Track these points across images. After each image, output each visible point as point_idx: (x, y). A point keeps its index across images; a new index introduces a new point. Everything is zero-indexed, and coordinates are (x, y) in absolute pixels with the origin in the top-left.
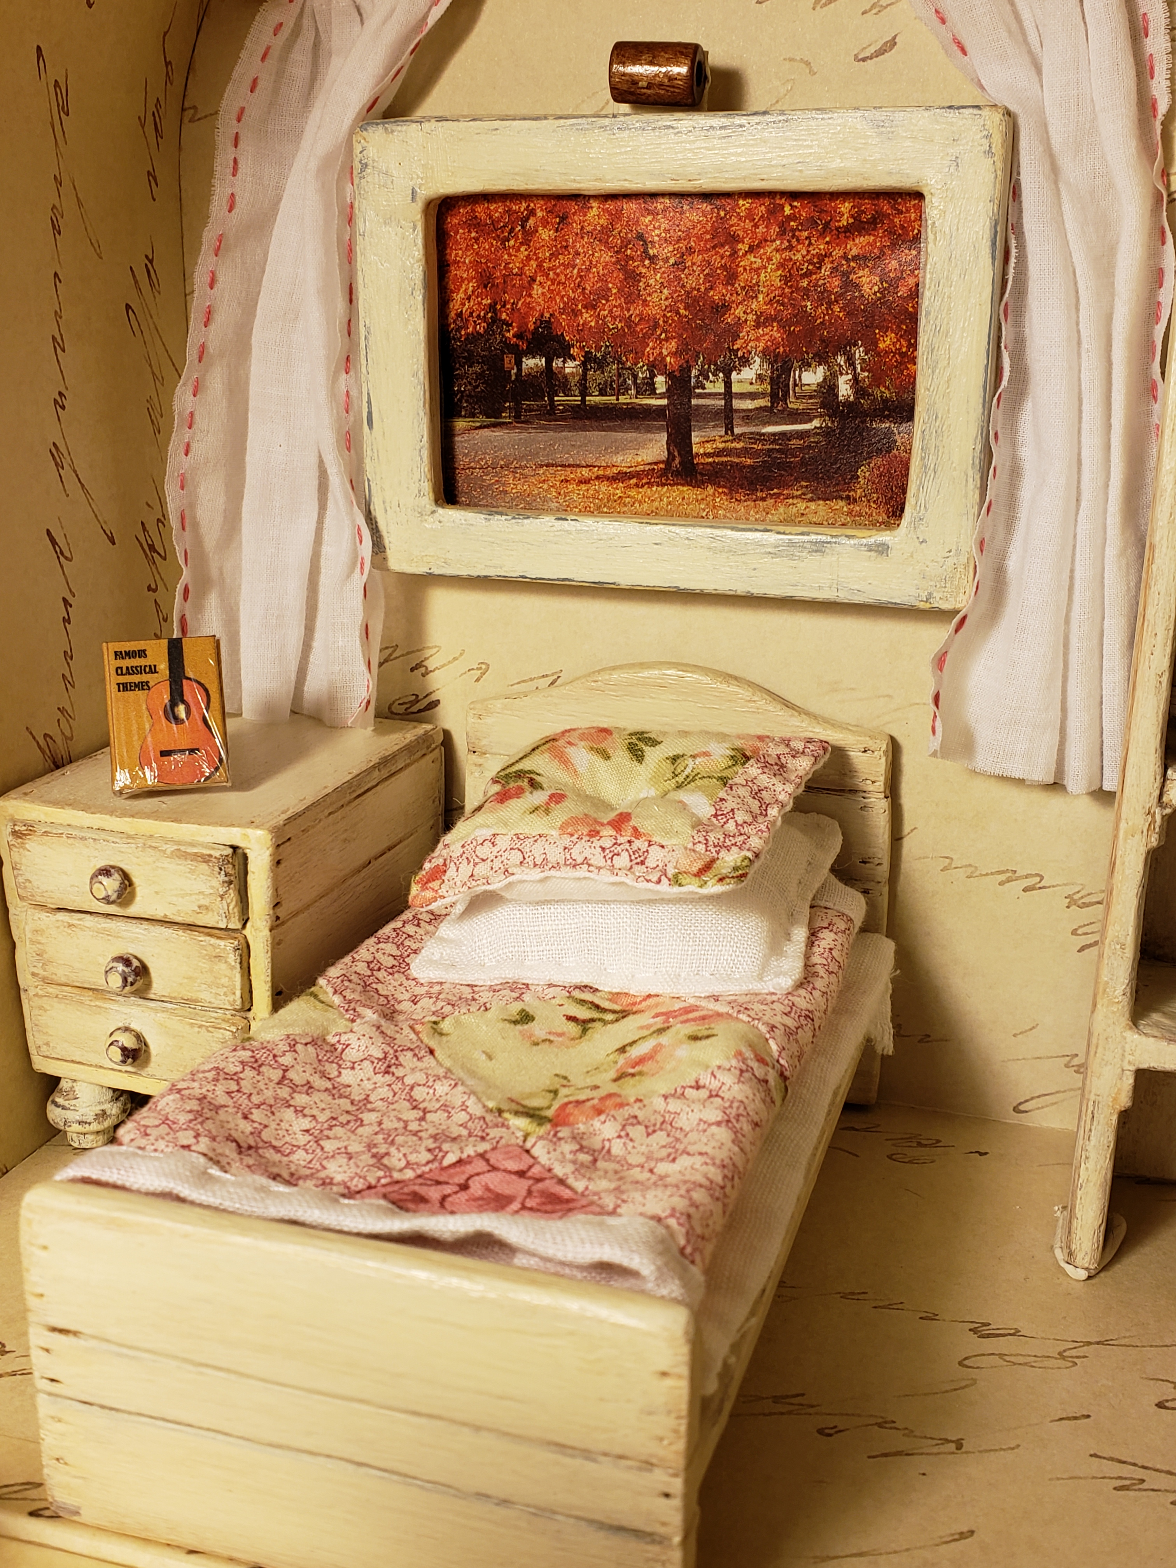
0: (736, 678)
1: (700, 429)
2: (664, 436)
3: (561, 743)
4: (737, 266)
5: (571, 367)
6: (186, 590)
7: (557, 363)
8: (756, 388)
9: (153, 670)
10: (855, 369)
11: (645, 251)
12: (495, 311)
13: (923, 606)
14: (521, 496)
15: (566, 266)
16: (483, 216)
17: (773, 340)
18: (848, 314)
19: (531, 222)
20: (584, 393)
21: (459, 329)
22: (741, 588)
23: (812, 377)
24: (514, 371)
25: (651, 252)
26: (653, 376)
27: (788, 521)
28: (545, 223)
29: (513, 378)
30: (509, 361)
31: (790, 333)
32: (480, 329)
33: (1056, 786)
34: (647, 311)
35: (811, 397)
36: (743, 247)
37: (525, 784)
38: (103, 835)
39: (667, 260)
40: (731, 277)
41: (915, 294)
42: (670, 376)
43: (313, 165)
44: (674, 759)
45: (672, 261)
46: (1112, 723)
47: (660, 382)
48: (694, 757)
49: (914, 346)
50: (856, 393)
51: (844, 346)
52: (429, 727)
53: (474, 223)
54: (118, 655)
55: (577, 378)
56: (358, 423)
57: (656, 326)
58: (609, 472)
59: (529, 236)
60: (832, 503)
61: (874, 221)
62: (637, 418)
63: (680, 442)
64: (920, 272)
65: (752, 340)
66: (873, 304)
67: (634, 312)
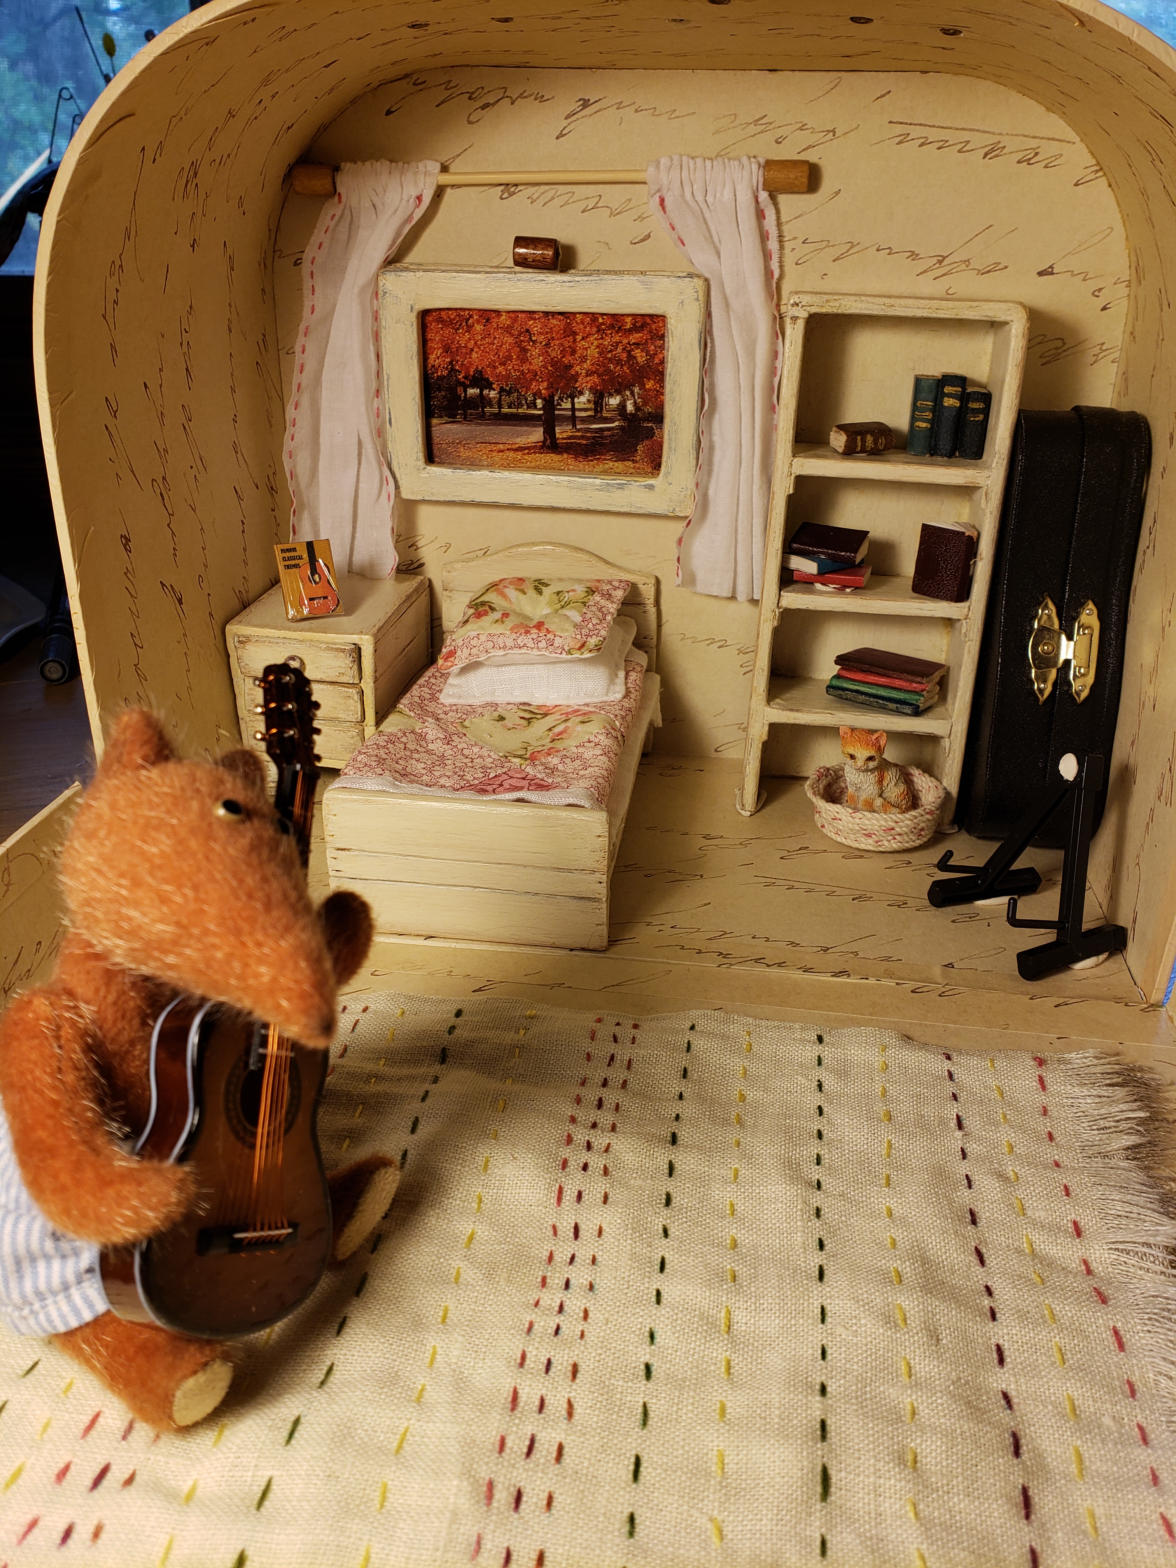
0: (581, 550)
1: (560, 426)
2: (541, 430)
3: (500, 586)
4: (576, 347)
5: (493, 394)
6: (294, 511)
7: (486, 392)
8: (587, 406)
9: (300, 558)
10: (635, 398)
11: (530, 338)
12: (452, 365)
13: (671, 514)
14: (467, 458)
15: (490, 344)
16: (445, 317)
17: (595, 383)
18: (631, 371)
19: (471, 321)
20: (500, 407)
21: (433, 373)
22: (584, 506)
23: (614, 401)
24: (463, 395)
25: (533, 338)
26: (535, 399)
27: (605, 472)
28: (478, 322)
29: (462, 398)
30: (460, 390)
31: (603, 380)
32: (445, 373)
33: (733, 598)
34: (532, 367)
35: (614, 411)
36: (579, 338)
37: (487, 608)
38: (287, 641)
39: (541, 343)
40: (573, 352)
41: (662, 362)
42: (544, 399)
43: (356, 290)
44: (558, 593)
45: (544, 343)
46: (757, 568)
47: (539, 402)
48: (568, 592)
49: (662, 387)
50: (636, 409)
51: (629, 386)
52: (422, 578)
53: (440, 320)
54: (283, 551)
55: (496, 399)
56: (384, 422)
57: (536, 374)
58: (513, 447)
59: (469, 328)
60: (625, 463)
61: (642, 327)
62: (527, 420)
63: (550, 432)
64: (665, 352)
65: (585, 383)
66: (643, 366)
67: (525, 368)
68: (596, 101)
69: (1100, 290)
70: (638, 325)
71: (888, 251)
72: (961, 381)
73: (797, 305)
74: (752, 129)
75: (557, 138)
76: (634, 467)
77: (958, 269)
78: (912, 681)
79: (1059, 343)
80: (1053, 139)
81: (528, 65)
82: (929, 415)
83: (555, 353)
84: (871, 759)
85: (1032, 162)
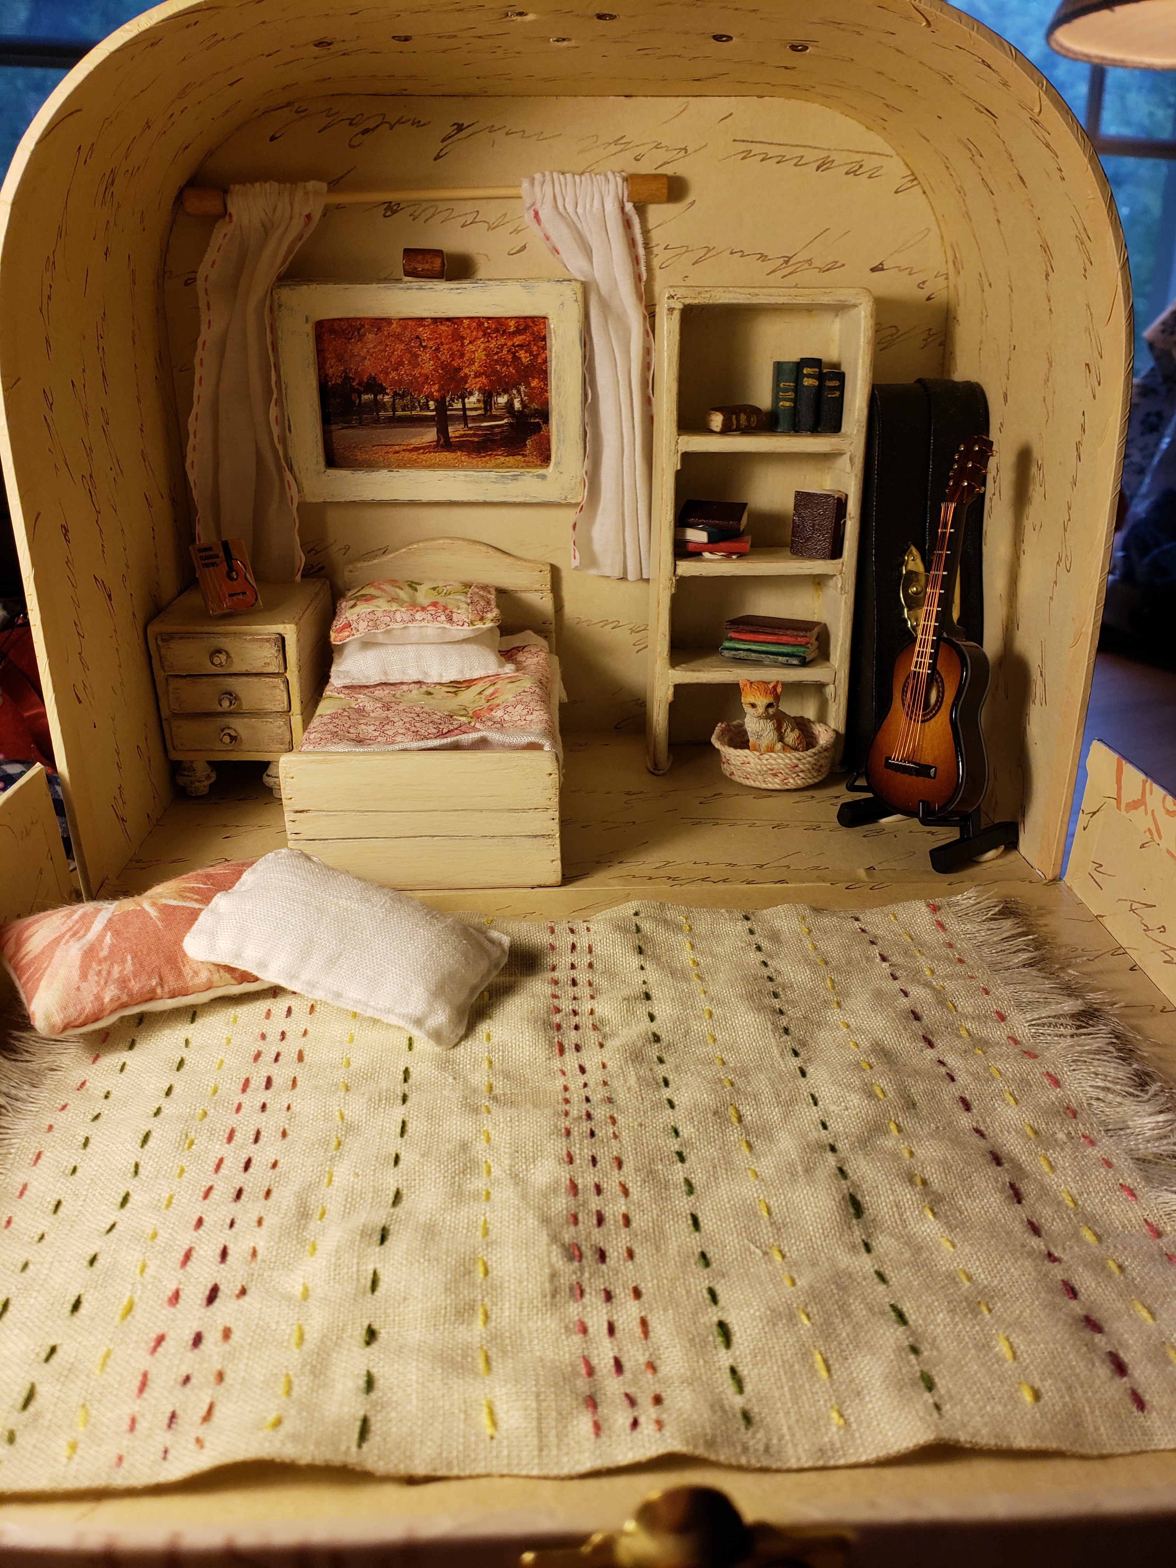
0: (478, 542)
1: (452, 425)
2: (435, 429)
4: (465, 350)
5: (387, 398)
7: (380, 397)
8: (477, 405)
10: (521, 396)
11: (421, 344)
12: (346, 373)
13: (563, 502)
14: (366, 461)
15: (382, 351)
16: (338, 327)
17: (483, 383)
18: (517, 371)
19: (362, 330)
20: (394, 410)
21: (329, 381)
22: (481, 499)
23: (502, 400)
24: (357, 401)
25: (424, 344)
26: (428, 401)
27: (497, 466)
28: (370, 330)
29: (357, 404)
30: (354, 396)
31: (491, 380)
32: (339, 381)
33: (625, 578)
34: (423, 371)
35: (502, 409)
36: (466, 342)
39: (431, 348)
40: (462, 355)
41: (545, 361)
42: (436, 401)
45: (434, 348)
46: (644, 549)
47: (432, 404)
49: (546, 385)
50: (523, 407)
51: (516, 385)
53: (332, 331)
54: (199, 550)
55: (390, 403)
56: (283, 429)
57: (428, 377)
58: (408, 447)
59: (361, 337)
60: (516, 457)
61: (525, 329)
62: (421, 421)
63: (443, 432)
64: (547, 352)
65: (474, 384)
66: (526, 367)
67: (416, 372)
68: (469, 126)
69: (924, 283)
70: (521, 328)
71: (740, 254)
72: (816, 363)
73: (673, 297)
74: (614, 148)
75: (435, 159)
76: (524, 461)
77: (803, 268)
78: (798, 636)
79: (894, 331)
80: (874, 153)
81: (405, 92)
82: (791, 395)
84: (770, 705)
85: (858, 173)
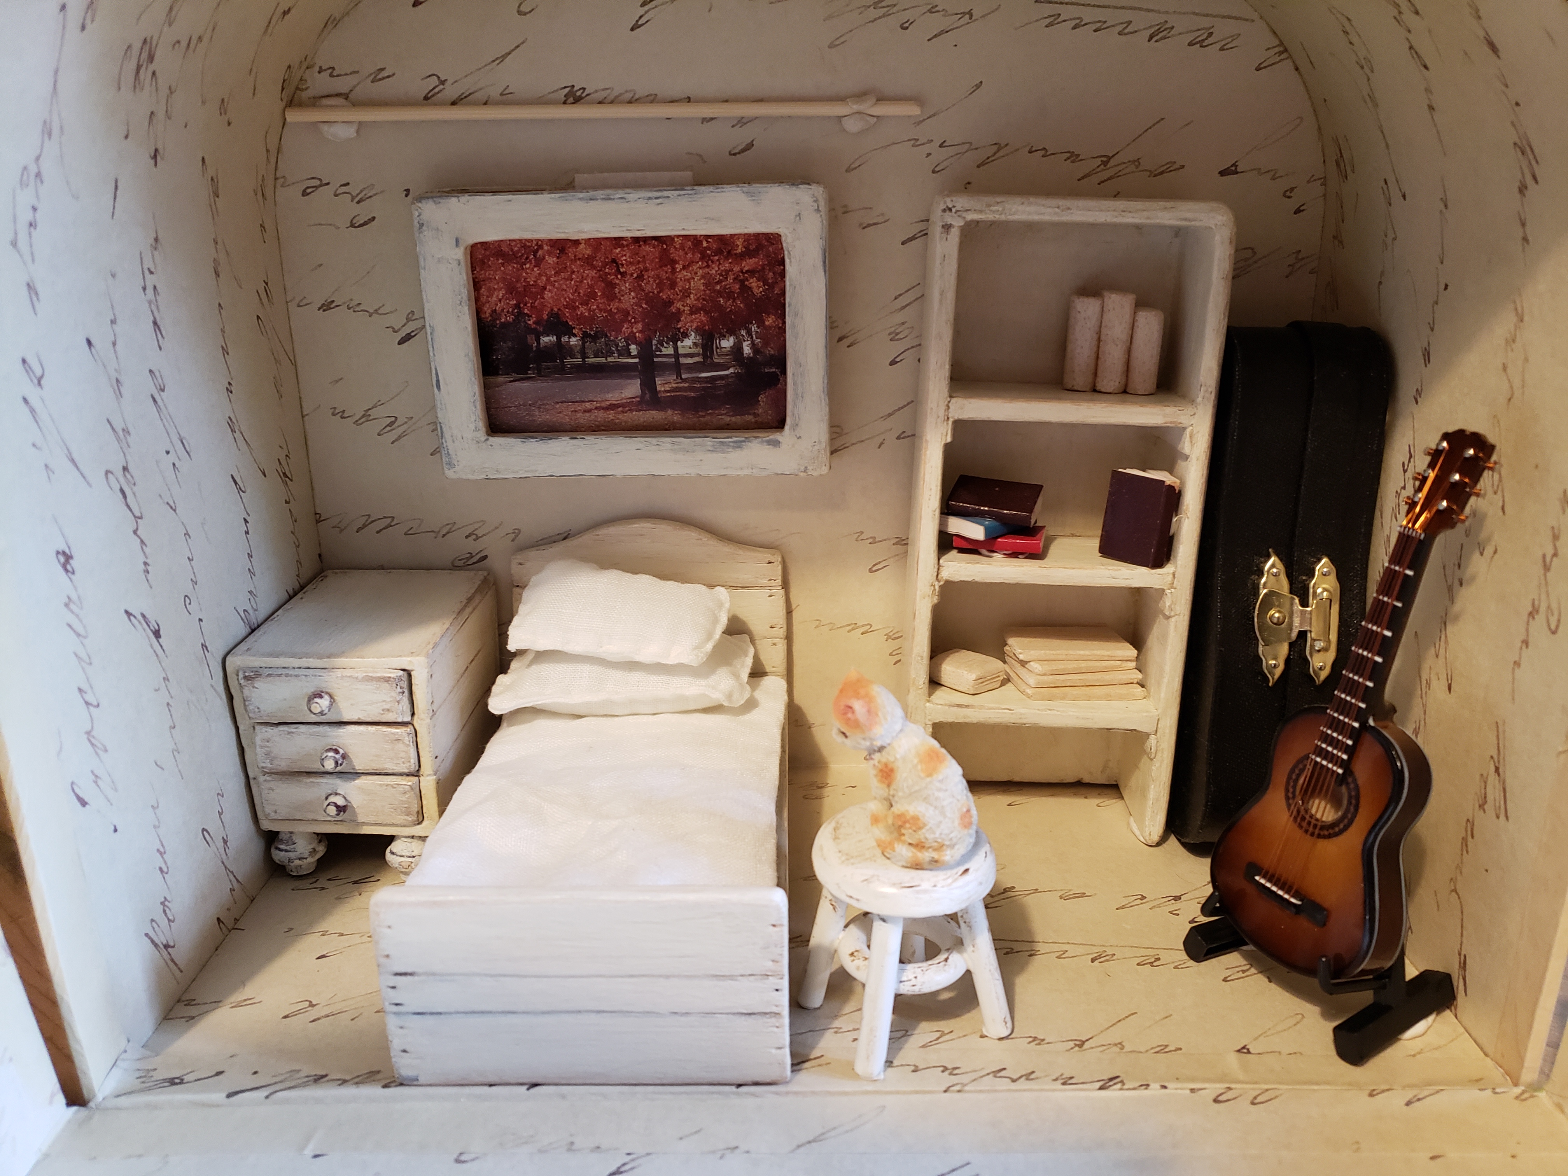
1: (660, 376)
2: (639, 381)
4: (677, 278)
5: (574, 341)
7: (565, 339)
8: (694, 350)
10: (752, 338)
11: (618, 270)
12: (520, 307)
13: (803, 474)
14: (543, 423)
15: (567, 280)
17: (701, 321)
18: (746, 305)
19: (540, 253)
20: (584, 357)
21: (492, 321)
22: (693, 472)
23: (727, 343)
24: (535, 345)
26: (628, 345)
28: (550, 253)
29: (534, 349)
30: (531, 339)
31: (712, 317)
32: (510, 319)
34: (622, 306)
35: (727, 355)
36: (679, 267)
39: (632, 275)
40: (673, 285)
41: (783, 292)
42: (639, 344)
45: (635, 275)
47: (634, 349)
49: (784, 323)
50: (753, 353)
51: (745, 324)
55: (578, 348)
57: (628, 314)
58: (604, 405)
59: (539, 262)
60: (745, 417)
61: (757, 249)
62: (619, 371)
63: (648, 385)
64: (786, 280)
65: (688, 322)
66: (759, 299)
67: (614, 306)
69: (1291, 190)
70: (751, 248)
73: (950, 210)
74: (873, 13)
75: (632, 29)
76: (756, 422)
80: (1229, 17)
83: (650, 286)
85: (1205, 44)
